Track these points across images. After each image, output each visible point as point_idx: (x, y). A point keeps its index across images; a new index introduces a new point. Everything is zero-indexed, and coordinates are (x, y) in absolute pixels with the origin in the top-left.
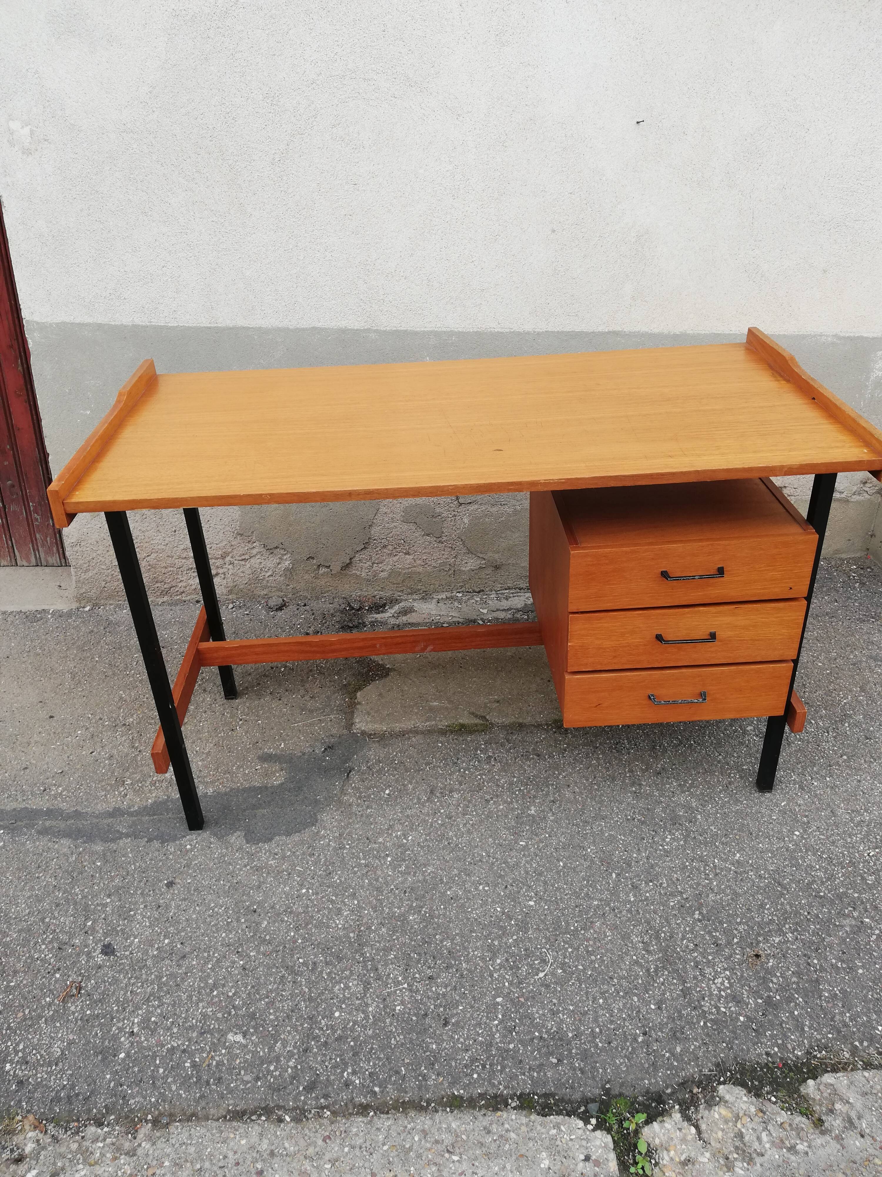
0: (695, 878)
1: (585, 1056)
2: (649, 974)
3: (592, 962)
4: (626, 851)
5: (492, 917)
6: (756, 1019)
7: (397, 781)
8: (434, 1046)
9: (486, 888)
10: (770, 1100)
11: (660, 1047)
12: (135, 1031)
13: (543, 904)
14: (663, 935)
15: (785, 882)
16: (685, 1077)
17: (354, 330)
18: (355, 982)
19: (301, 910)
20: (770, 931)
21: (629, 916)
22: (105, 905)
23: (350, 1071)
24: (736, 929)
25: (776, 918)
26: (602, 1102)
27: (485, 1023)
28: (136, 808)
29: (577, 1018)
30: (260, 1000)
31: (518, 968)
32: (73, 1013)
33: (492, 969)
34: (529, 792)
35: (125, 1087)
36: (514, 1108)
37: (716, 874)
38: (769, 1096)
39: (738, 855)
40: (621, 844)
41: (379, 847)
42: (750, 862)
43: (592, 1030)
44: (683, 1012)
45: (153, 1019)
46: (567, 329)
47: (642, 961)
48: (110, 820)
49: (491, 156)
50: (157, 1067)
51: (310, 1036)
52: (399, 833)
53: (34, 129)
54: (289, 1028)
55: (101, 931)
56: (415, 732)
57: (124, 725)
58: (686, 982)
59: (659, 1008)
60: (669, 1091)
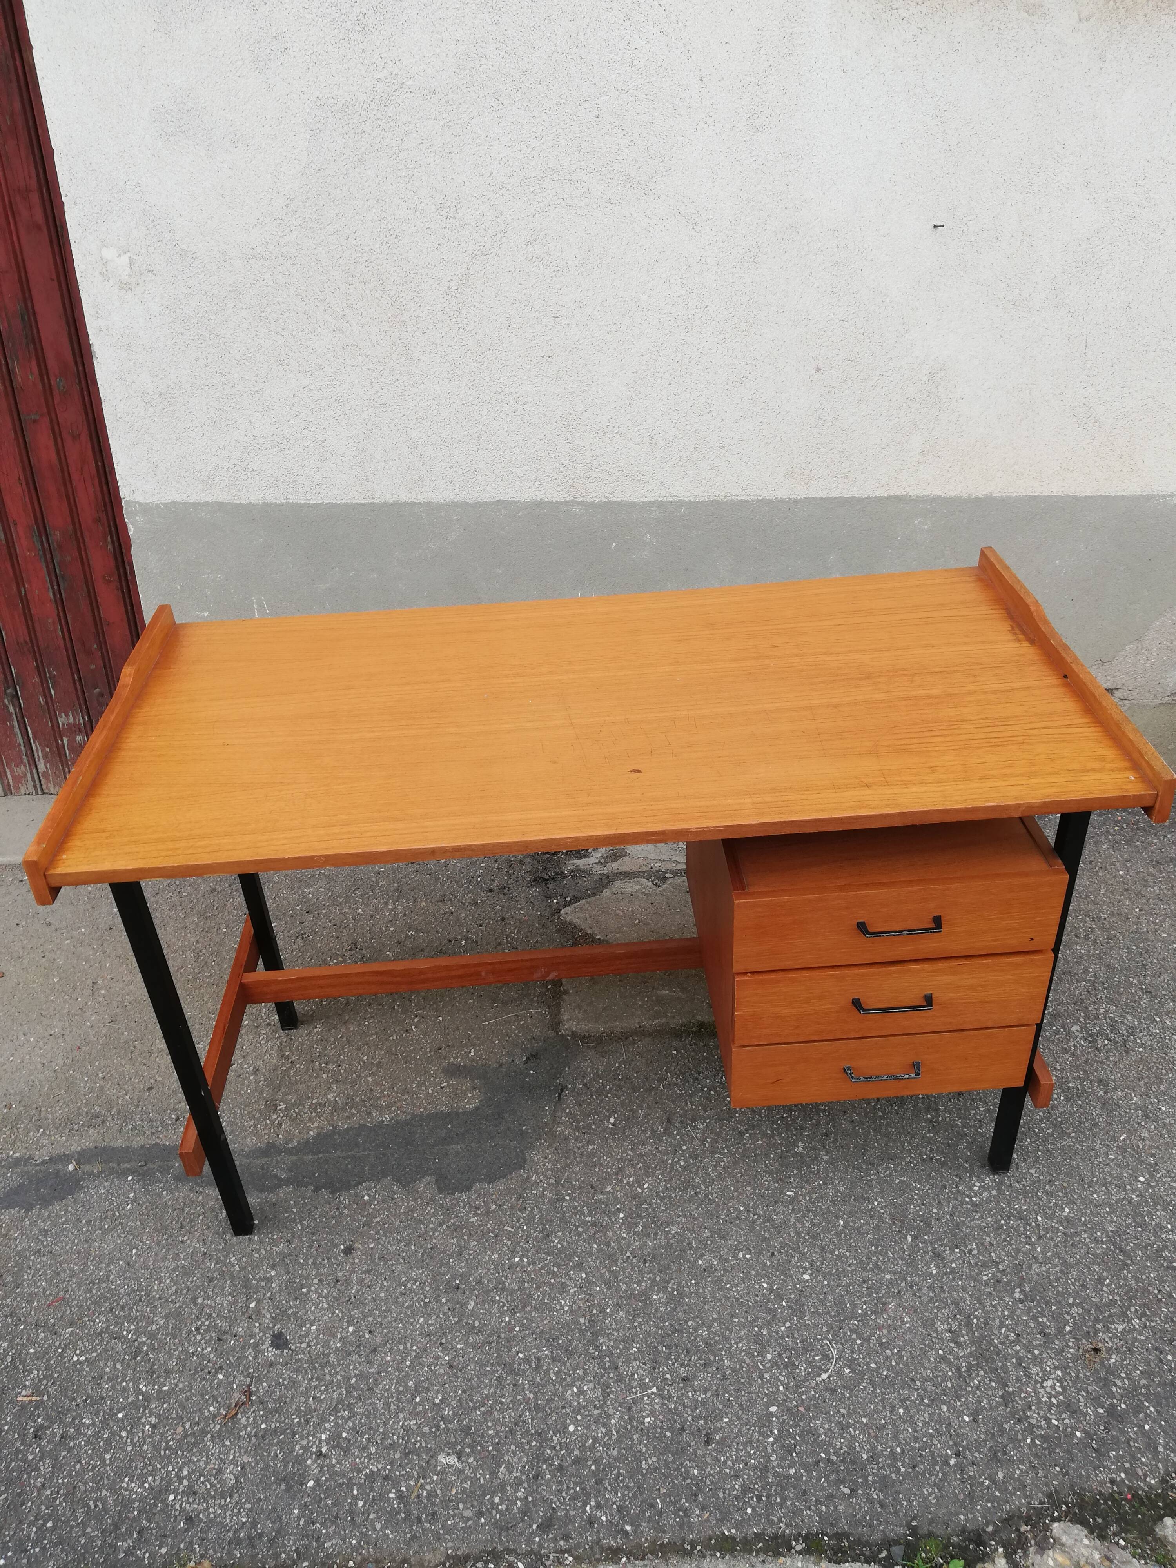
0: (1013, 1242)
1: (884, 1484)
2: (960, 1375)
3: (887, 1358)
4: (923, 1204)
5: (757, 1295)
6: (1096, 1434)
7: (623, 1104)
8: (696, 1472)
9: (748, 1256)
10: (1117, 1544)
11: (978, 1472)
12: (324, 1450)
13: (820, 1278)
14: (975, 1321)
15: (1129, 1247)
16: (1009, 1511)
17: (552, 502)
18: (591, 1385)
19: (515, 1286)
20: (1111, 1316)
21: (931, 1294)
22: (269, 1280)
23: (593, 1503)
24: (1068, 1313)
25: (1117, 1298)
26: (908, 1544)
27: (758, 1440)
28: (295, 1143)
29: (873, 1434)
30: (475, 1408)
31: (796, 1367)
32: (245, 1427)
33: (761, 1367)
34: (794, 1121)
35: (318, 1525)
36: (800, 1553)
37: (1040, 1237)
38: (1116, 1539)
39: (1067, 1210)
40: (916, 1194)
41: (608, 1198)
42: (1083, 1219)
43: (892, 1450)
44: (1005, 1426)
45: (344, 1435)
46: (834, 494)
47: (951, 1357)
48: (264, 1160)
49: (737, 275)
50: (355, 1499)
51: (539, 1458)
52: (631, 1179)
53: (135, 257)
54: (513, 1447)
55: (269, 1316)
56: (641, 1033)
57: (269, 1024)
58: (1007, 1386)
59: (975, 1420)
60: (990, 1529)
